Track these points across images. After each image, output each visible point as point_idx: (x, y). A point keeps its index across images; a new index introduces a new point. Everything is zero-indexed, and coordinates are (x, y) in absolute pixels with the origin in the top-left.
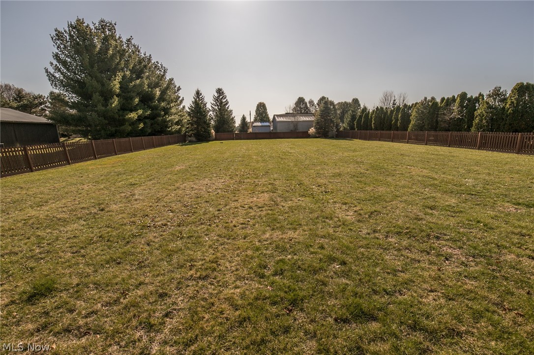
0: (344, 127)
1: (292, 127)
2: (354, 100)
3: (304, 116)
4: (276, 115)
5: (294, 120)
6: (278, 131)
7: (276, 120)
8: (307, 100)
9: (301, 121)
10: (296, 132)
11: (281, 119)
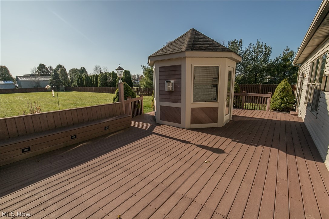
0: (74, 84)
1: (35, 85)
2: (82, 68)
3: (44, 77)
4: (19, 76)
5: (35, 80)
6: (22, 88)
7: (19, 80)
8: (47, 66)
9: (42, 81)
10: (38, 88)
11: (24, 79)
